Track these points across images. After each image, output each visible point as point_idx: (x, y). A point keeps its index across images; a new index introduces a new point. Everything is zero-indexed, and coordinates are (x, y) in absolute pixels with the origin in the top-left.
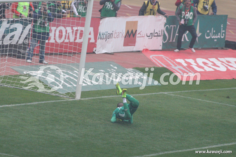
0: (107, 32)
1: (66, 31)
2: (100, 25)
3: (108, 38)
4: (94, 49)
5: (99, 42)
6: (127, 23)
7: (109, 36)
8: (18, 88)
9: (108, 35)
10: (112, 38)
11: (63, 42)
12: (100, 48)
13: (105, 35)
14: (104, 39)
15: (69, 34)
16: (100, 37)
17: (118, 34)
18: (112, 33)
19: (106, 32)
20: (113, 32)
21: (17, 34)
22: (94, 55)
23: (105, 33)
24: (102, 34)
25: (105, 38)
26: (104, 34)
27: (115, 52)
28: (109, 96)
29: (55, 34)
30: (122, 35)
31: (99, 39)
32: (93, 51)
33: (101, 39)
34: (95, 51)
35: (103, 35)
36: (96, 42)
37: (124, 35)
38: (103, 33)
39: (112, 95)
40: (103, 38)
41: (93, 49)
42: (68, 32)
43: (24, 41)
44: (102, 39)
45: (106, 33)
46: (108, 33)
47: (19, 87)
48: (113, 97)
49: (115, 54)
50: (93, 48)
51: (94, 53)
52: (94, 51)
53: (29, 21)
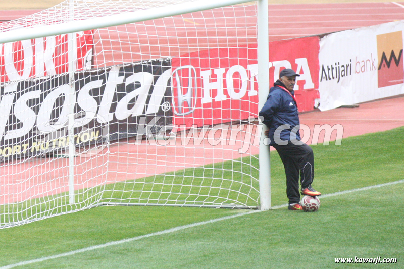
0: (339, 63)
1: (249, 72)
2: (320, 51)
3: (343, 76)
4: (316, 102)
5: (323, 85)
6: (380, 38)
7: (343, 71)
8: (139, 204)
9: (342, 69)
10: (351, 74)
11: (246, 97)
12: (328, 97)
13: (334, 71)
14: (333, 78)
15: (255, 79)
16: (324, 75)
17: (362, 64)
18: (350, 63)
19: (336, 64)
20: (351, 60)
21: (141, 93)
22: (316, 114)
23: (334, 66)
24: (329, 69)
25: (335, 76)
26: (333, 68)
27: (362, 101)
28: (334, 193)
29: (225, 82)
30: (373, 64)
31: (324, 80)
32: (314, 108)
33: (327, 79)
34: (319, 105)
35: (330, 71)
36: (317, 86)
37: (377, 64)
38: (330, 67)
39: (341, 191)
40: (331, 77)
41: (314, 103)
42: (252, 75)
43: (162, 106)
44: (330, 79)
45: (337, 66)
46: (340, 65)
47: (141, 202)
48: (341, 195)
49: (361, 106)
50: (314, 100)
51: (317, 110)
52: (316, 106)
53: (164, 63)
